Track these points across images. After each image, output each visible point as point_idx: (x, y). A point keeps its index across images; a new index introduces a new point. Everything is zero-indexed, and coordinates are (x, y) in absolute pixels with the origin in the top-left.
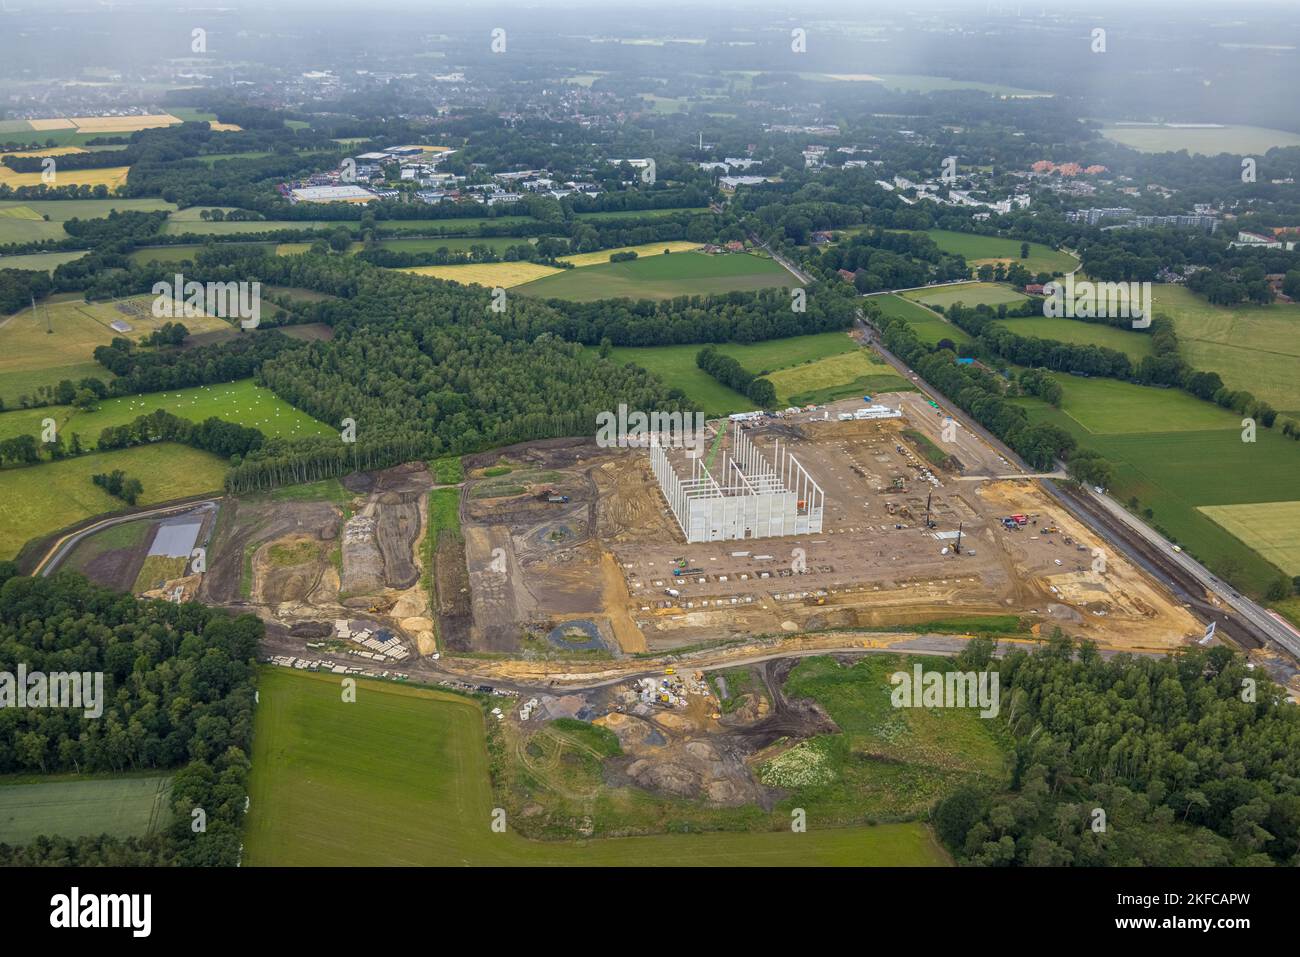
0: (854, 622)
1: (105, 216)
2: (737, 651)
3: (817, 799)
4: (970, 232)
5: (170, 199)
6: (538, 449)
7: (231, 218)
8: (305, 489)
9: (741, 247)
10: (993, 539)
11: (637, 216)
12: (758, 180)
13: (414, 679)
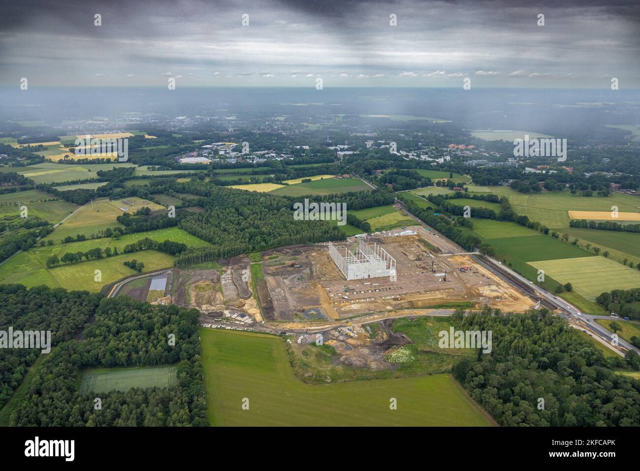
0: (412, 306)
1: (112, 169)
2: (372, 317)
3: (410, 367)
4: (430, 169)
5: (134, 163)
6: (287, 249)
7: (159, 169)
8: (204, 265)
9: (349, 176)
10: (456, 276)
11: (310, 166)
12: (351, 153)
13: (256, 330)
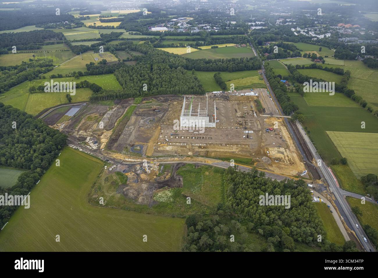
0: (207, 155)
1: (110, 33)
2: (173, 159)
3: (163, 206)
4: (309, 43)
6: (162, 97)
7: (135, 34)
8: (105, 102)
9: (245, 45)
10: (260, 134)
12: (260, 28)
13: (95, 155)
